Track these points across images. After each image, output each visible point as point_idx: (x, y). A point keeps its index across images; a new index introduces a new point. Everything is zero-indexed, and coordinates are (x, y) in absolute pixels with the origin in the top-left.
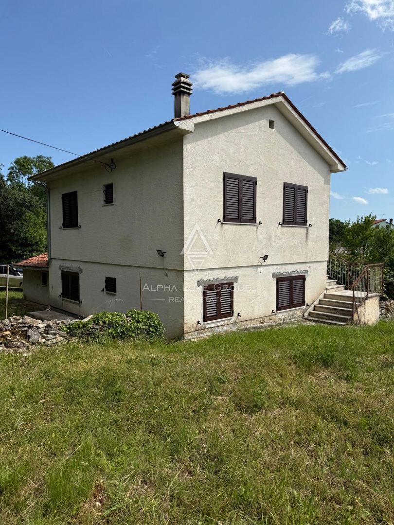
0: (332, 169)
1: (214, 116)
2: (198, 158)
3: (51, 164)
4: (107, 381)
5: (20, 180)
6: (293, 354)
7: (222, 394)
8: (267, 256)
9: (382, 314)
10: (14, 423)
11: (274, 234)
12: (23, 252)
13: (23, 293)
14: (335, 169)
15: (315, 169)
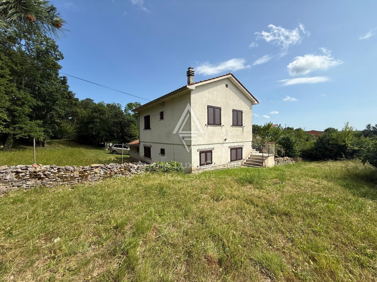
0: (253, 103)
1: (203, 83)
2: (197, 100)
3: (140, 105)
4: (160, 188)
5: (129, 112)
6: (236, 179)
7: (206, 194)
8: (226, 139)
9: (276, 163)
10: (124, 202)
11: (229, 130)
12: (130, 139)
13: (130, 156)
14: (254, 103)
15: (246, 103)
